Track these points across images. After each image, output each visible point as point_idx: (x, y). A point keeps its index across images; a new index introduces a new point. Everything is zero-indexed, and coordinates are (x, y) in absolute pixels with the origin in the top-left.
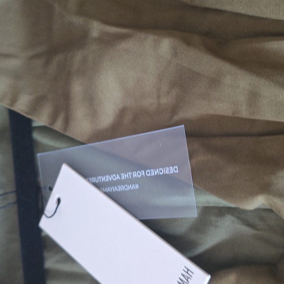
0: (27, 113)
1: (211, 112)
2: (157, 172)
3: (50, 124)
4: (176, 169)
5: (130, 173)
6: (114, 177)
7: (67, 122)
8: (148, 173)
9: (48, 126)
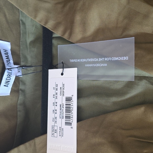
0: (51, 29)
1: (142, 31)
2: (117, 59)
3: (62, 36)
4: (127, 58)
5: (103, 58)
6: (95, 60)
7: (70, 34)
8: (113, 59)
9: (61, 36)
